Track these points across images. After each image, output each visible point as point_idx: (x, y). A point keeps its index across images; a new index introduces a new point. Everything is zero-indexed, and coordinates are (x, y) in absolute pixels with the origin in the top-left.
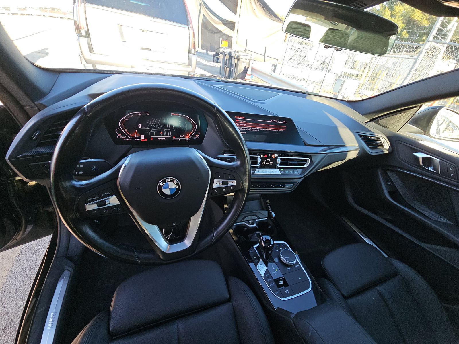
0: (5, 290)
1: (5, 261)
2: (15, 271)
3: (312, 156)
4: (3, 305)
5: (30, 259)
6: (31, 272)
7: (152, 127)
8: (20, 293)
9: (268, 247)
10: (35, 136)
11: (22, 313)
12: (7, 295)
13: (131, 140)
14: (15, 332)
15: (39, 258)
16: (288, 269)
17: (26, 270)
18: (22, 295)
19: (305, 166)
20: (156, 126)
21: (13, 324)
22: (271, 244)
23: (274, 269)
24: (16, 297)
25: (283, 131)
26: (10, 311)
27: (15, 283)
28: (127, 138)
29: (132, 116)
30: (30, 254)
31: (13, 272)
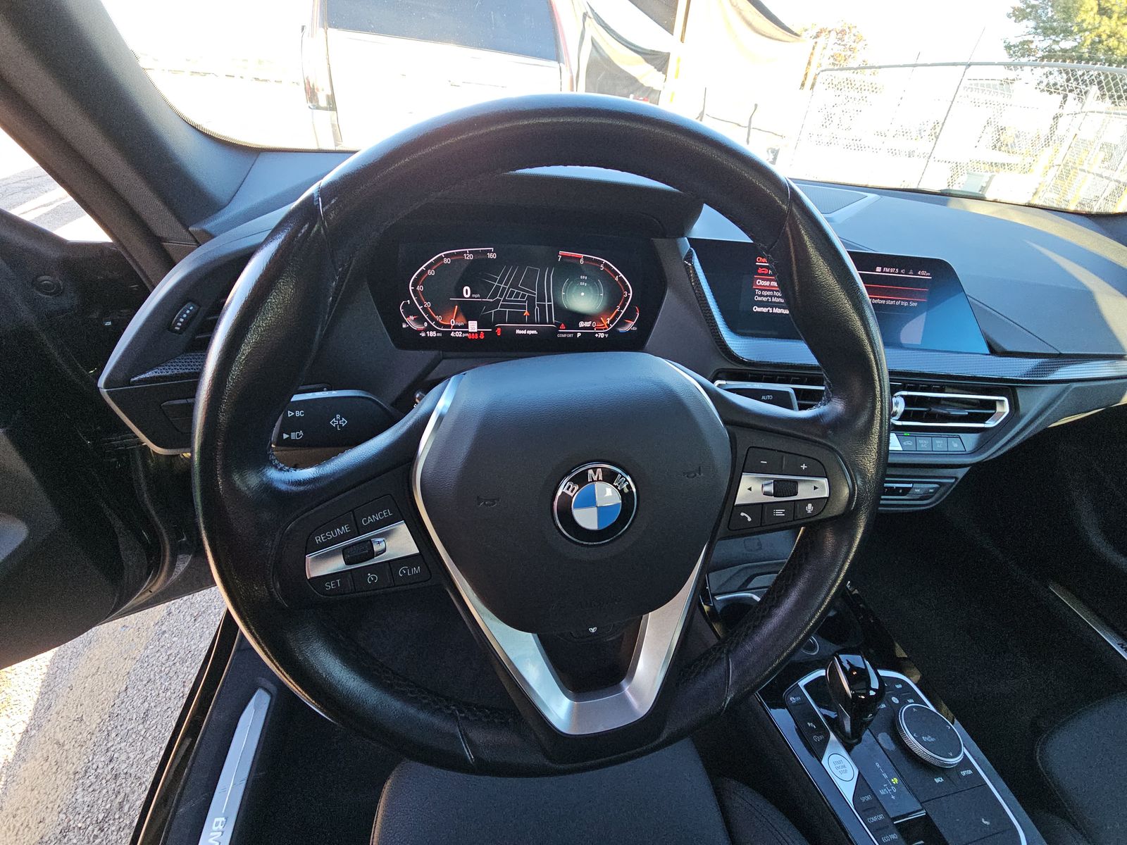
0: (119, 712)
1: (130, 634)
2: (151, 660)
3: (1019, 392)
4: (109, 754)
5: (186, 631)
6: (187, 667)
7: (501, 296)
8: (153, 722)
9: (863, 697)
10: (182, 320)
11: (151, 779)
12: (121, 726)
13: (439, 335)
14: (128, 831)
15: (207, 632)
16: (937, 780)
17: (175, 661)
18: (159, 727)
19: (990, 424)
20: (513, 292)
21: (126, 809)
22: (874, 690)
23: (885, 776)
24: (143, 732)
25: (915, 304)
26: (125, 771)
27: (147, 693)
28: (430, 328)
29: (446, 261)
30: (188, 618)
31: (146, 665)
